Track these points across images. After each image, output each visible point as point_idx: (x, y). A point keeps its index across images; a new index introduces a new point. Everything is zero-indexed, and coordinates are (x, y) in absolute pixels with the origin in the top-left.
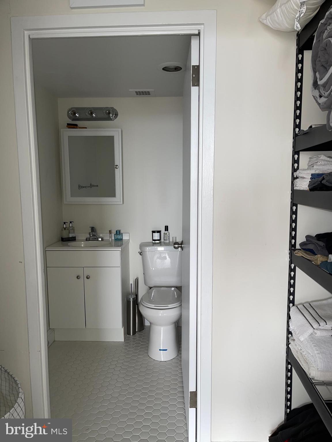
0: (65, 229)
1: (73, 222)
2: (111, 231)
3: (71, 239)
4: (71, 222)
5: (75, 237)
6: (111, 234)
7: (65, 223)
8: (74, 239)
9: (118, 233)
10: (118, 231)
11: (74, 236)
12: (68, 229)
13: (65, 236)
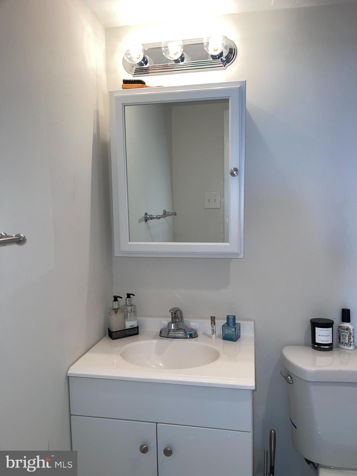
0: (116, 310)
1: (134, 295)
2: (214, 317)
3: (128, 333)
4: (129, 296)
5: (138, 327)
6: (215, 324)
7: (116, 298)
8: (134, 332)
9: (231, 324)
10: (231, 320)
11: (136, 326)
12: (122, 312)
13: (116, 327)
